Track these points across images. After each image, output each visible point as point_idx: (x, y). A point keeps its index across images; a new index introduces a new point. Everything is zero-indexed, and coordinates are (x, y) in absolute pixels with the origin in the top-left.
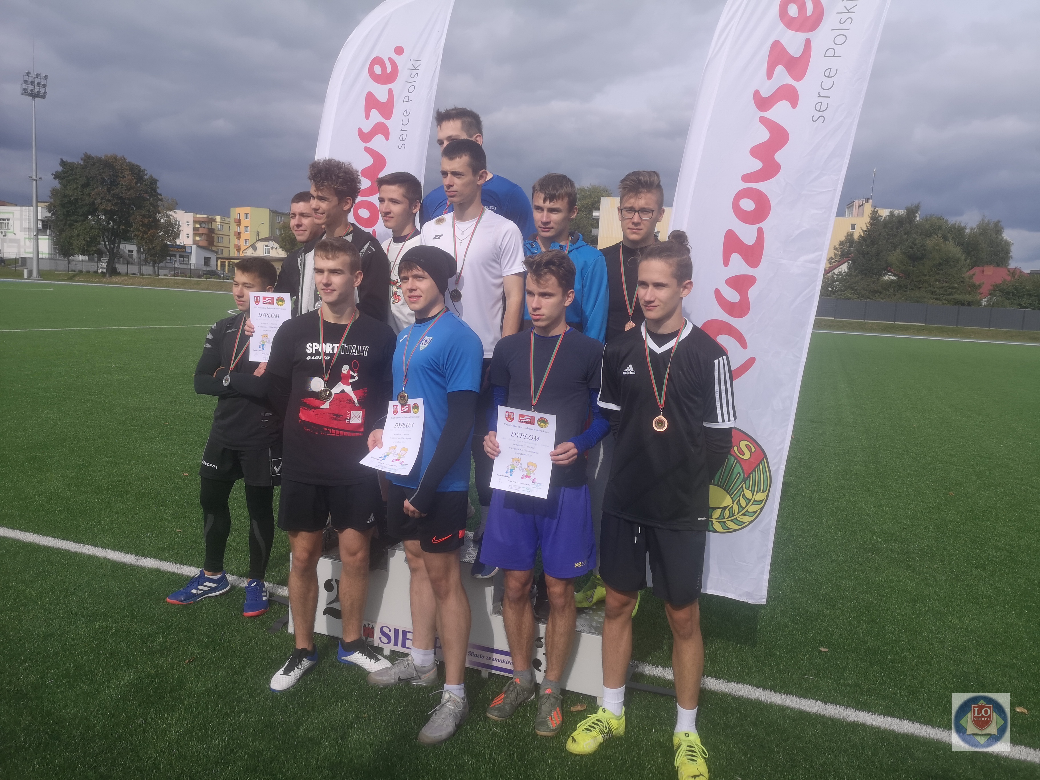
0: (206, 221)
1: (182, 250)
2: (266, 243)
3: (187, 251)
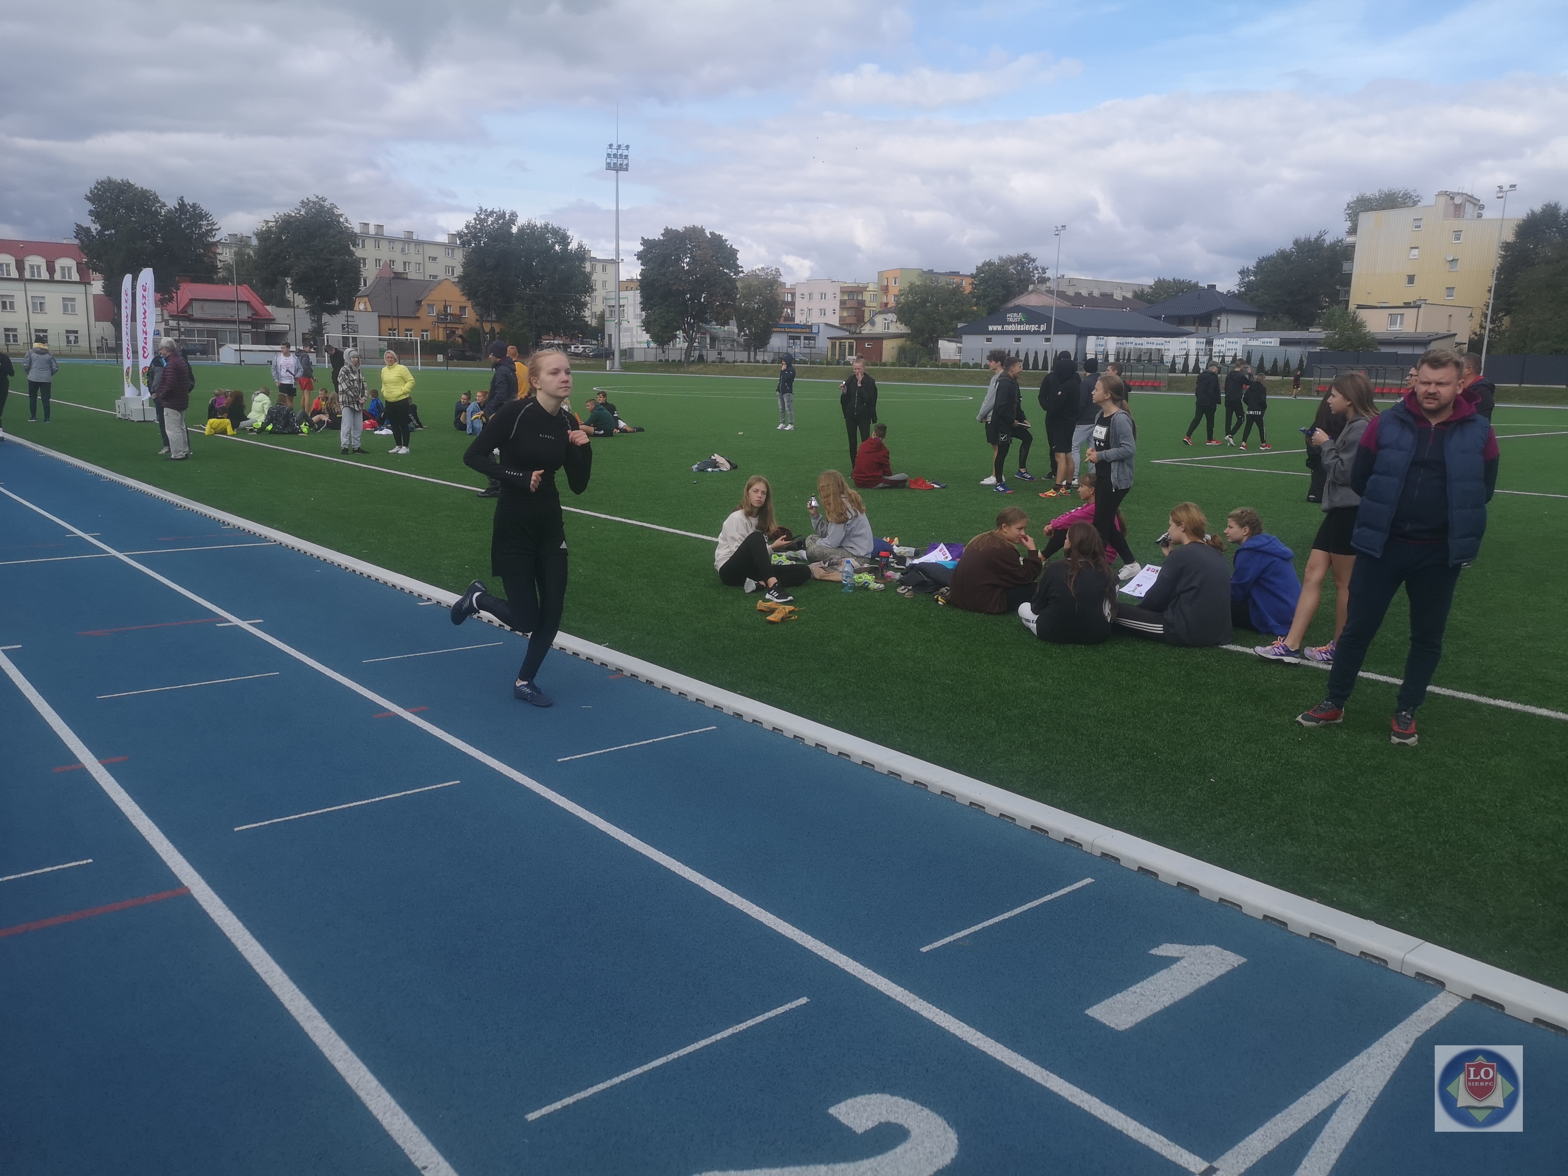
0: (854, 292)
1: (807, 331)
2: (885, 316)
3: (813, 331)
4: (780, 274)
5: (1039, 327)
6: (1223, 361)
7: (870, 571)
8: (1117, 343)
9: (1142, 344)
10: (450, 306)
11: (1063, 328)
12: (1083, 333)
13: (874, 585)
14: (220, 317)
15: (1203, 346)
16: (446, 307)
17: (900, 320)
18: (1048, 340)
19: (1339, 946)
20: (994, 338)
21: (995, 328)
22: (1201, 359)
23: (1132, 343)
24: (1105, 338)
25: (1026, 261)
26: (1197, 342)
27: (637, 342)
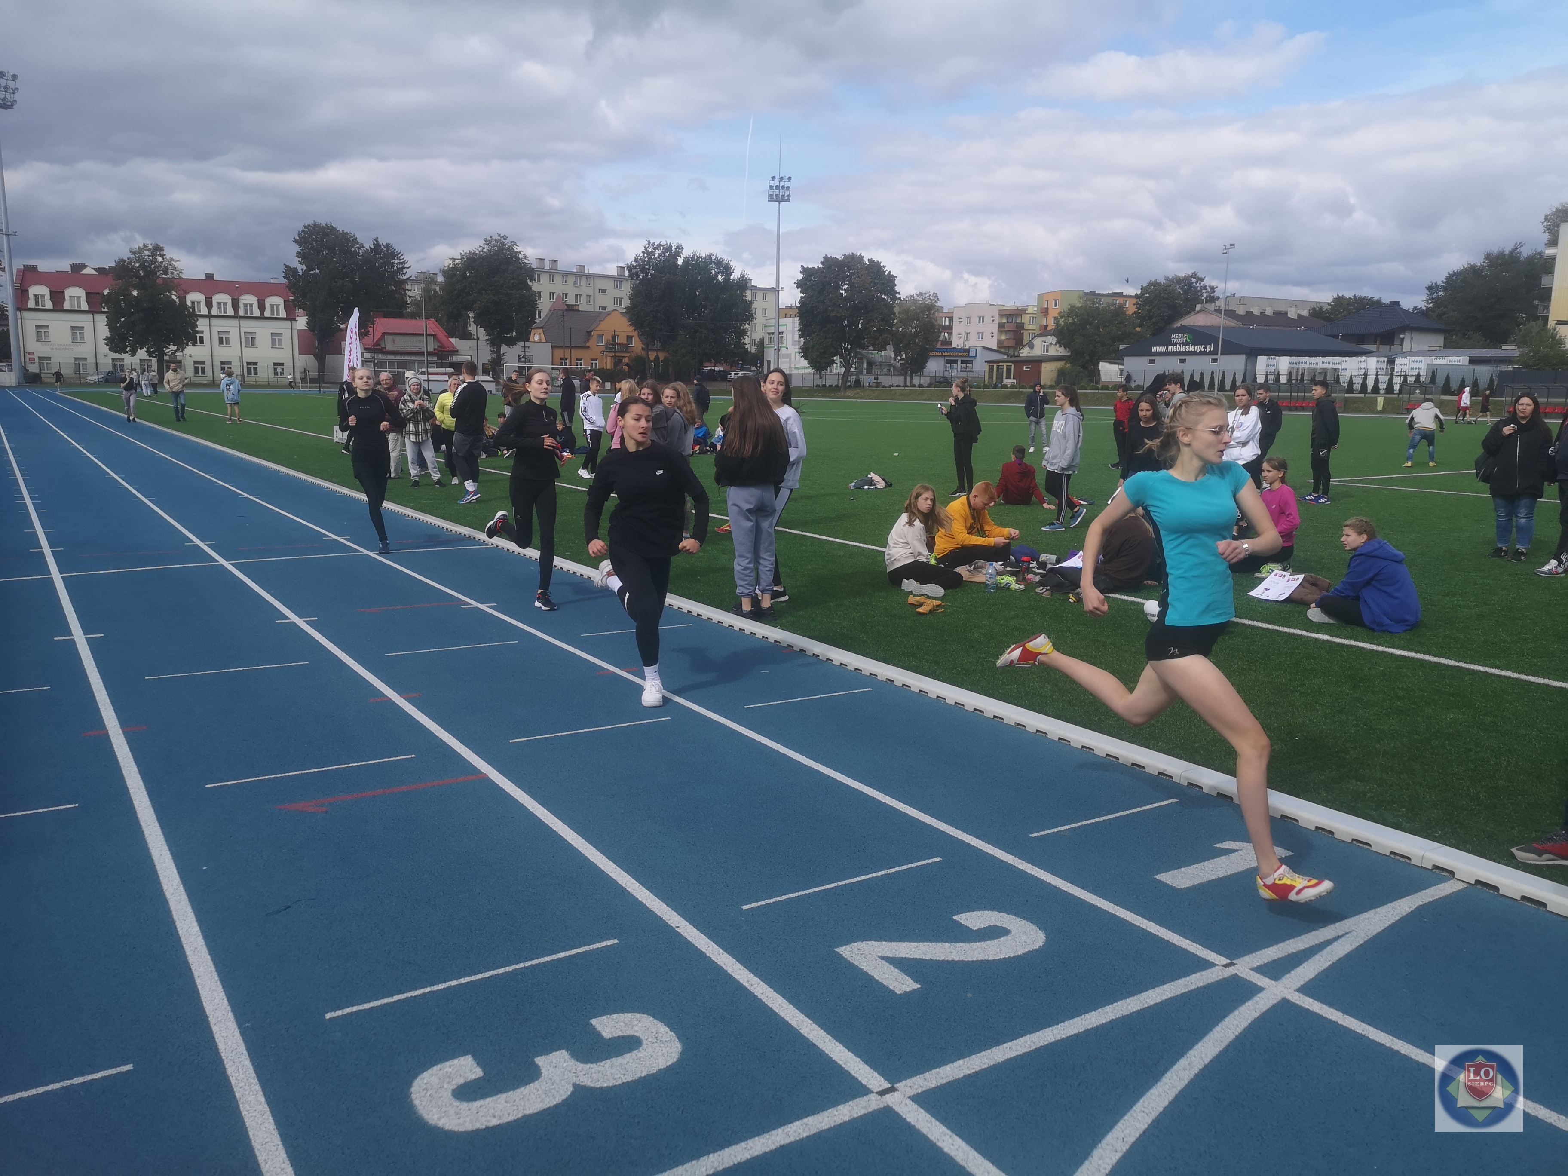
0: (1013, 314)
2: (1044, 339)
3: (970, 355)
4: (938, 299)
5: (1206, 348)
6: (1405, 380)
7: (1012, 574)
8: (1290, 363)
9: (1317, 364)
10: (618, 336)
11: (1230, 348)
12: (1252, 353)
13: (1015, 586)
14: (409, 350)
15: (1384, 366)
16: (613, 337)
17: (1059, 342)
18: (1215, 361)
19: (1374, 848)
20: (1158, 359)
21: (1159, 349)
22: (1381, 379)
23: (1306, 363)
24: (1277, 358)
25: (1193, 280)
26: (1378, 362)
27: (795, 368)
